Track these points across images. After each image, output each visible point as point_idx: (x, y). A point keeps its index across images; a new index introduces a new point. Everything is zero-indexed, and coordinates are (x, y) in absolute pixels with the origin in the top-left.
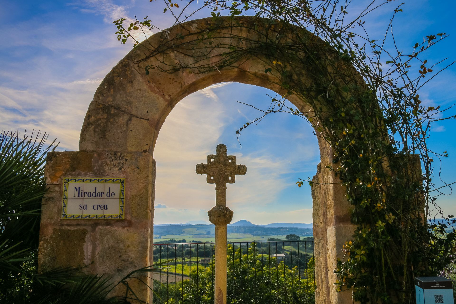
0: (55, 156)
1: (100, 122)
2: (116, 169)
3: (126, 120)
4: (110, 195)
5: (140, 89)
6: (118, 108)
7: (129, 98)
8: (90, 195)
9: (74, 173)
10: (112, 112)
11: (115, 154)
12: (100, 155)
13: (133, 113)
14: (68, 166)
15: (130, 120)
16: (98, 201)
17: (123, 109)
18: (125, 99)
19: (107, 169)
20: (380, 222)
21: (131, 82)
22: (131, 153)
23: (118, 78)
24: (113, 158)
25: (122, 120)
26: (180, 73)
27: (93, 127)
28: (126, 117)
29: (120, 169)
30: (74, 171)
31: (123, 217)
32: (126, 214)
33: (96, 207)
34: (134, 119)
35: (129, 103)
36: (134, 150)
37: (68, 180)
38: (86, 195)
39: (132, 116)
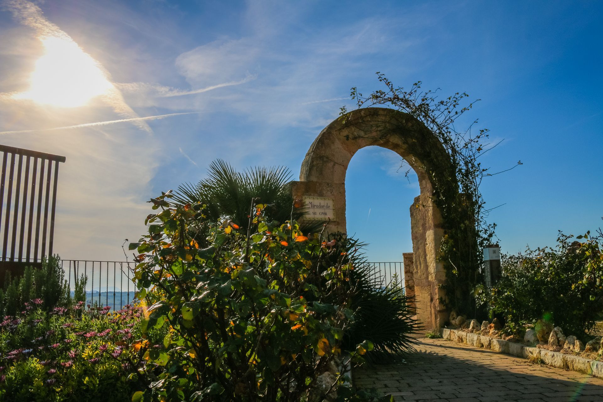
0: (296, 184)
1: (319, 165)
2: (329, 193)
3: (332, 165)
4: (328, 207)
5: (338, 148)
6: (327, 158)
7: (333, 152)
8: (317, 207)
9: (307, 194)
10: (325, 160)
11: (328, 184)
12: (320, 184)
13: (336, 161)
14: (304, 190)
15: (334, 165)
16: (322, 211)
17: (330, 159)
18: (331, 153)
19: (324, 192)
20: (462, 224)
21: (333, 143)
22: (336, 184)
23: (326, 140)
24: (327, 186)
25: (330, 165)
26: (358, 140)
27: (315, 168)
28: (332, 163)
29: (331, 193)
30: (308, 193)
31: (335, 220)
32: (336, 218)
33: (321, 214)
34: (336, 165)
35: (333, 155)
36: (337, 183)
37: (305, 198)
38: (315, 207)
39: (335, 163)
